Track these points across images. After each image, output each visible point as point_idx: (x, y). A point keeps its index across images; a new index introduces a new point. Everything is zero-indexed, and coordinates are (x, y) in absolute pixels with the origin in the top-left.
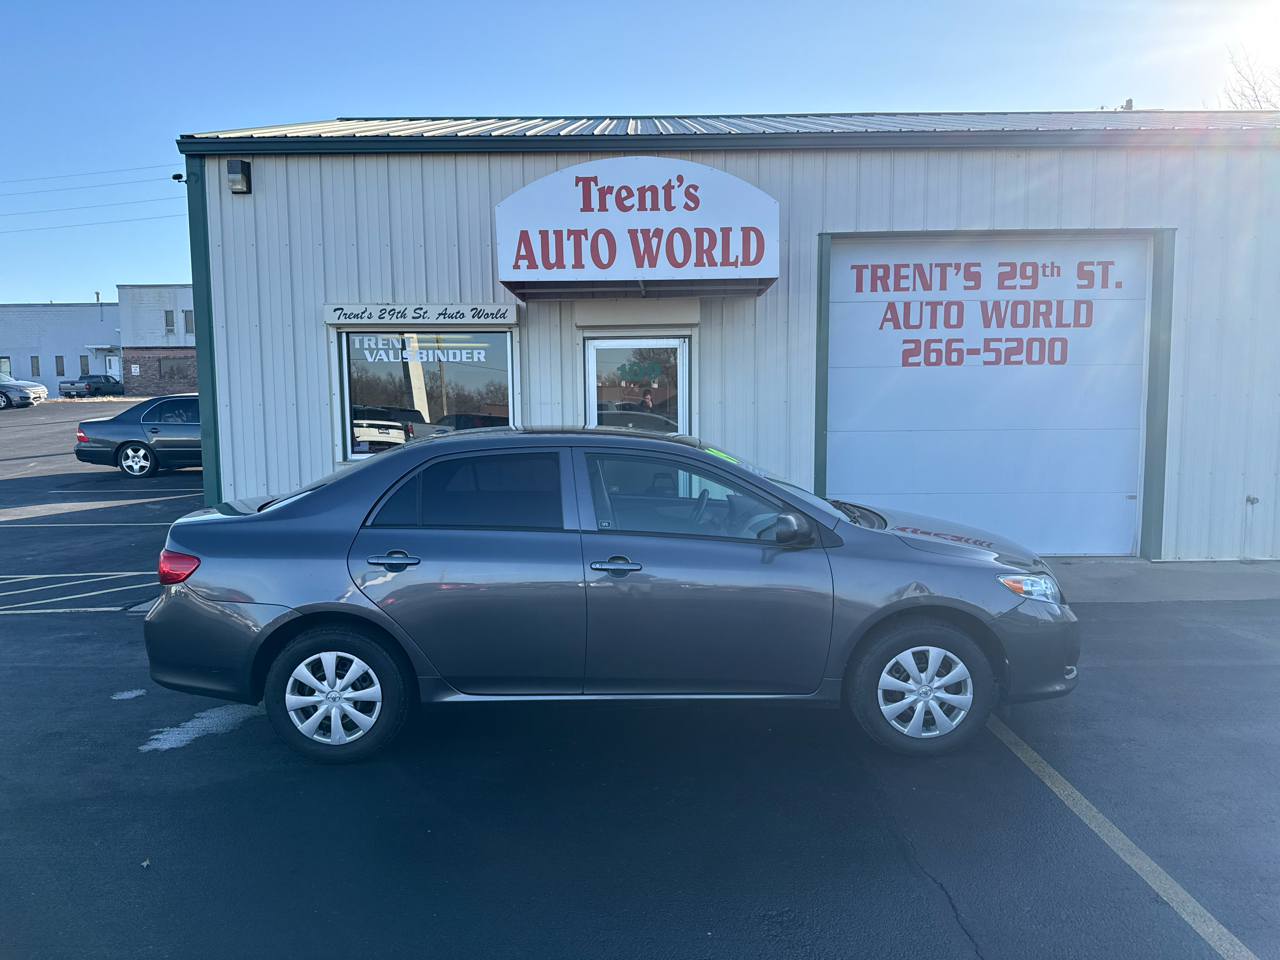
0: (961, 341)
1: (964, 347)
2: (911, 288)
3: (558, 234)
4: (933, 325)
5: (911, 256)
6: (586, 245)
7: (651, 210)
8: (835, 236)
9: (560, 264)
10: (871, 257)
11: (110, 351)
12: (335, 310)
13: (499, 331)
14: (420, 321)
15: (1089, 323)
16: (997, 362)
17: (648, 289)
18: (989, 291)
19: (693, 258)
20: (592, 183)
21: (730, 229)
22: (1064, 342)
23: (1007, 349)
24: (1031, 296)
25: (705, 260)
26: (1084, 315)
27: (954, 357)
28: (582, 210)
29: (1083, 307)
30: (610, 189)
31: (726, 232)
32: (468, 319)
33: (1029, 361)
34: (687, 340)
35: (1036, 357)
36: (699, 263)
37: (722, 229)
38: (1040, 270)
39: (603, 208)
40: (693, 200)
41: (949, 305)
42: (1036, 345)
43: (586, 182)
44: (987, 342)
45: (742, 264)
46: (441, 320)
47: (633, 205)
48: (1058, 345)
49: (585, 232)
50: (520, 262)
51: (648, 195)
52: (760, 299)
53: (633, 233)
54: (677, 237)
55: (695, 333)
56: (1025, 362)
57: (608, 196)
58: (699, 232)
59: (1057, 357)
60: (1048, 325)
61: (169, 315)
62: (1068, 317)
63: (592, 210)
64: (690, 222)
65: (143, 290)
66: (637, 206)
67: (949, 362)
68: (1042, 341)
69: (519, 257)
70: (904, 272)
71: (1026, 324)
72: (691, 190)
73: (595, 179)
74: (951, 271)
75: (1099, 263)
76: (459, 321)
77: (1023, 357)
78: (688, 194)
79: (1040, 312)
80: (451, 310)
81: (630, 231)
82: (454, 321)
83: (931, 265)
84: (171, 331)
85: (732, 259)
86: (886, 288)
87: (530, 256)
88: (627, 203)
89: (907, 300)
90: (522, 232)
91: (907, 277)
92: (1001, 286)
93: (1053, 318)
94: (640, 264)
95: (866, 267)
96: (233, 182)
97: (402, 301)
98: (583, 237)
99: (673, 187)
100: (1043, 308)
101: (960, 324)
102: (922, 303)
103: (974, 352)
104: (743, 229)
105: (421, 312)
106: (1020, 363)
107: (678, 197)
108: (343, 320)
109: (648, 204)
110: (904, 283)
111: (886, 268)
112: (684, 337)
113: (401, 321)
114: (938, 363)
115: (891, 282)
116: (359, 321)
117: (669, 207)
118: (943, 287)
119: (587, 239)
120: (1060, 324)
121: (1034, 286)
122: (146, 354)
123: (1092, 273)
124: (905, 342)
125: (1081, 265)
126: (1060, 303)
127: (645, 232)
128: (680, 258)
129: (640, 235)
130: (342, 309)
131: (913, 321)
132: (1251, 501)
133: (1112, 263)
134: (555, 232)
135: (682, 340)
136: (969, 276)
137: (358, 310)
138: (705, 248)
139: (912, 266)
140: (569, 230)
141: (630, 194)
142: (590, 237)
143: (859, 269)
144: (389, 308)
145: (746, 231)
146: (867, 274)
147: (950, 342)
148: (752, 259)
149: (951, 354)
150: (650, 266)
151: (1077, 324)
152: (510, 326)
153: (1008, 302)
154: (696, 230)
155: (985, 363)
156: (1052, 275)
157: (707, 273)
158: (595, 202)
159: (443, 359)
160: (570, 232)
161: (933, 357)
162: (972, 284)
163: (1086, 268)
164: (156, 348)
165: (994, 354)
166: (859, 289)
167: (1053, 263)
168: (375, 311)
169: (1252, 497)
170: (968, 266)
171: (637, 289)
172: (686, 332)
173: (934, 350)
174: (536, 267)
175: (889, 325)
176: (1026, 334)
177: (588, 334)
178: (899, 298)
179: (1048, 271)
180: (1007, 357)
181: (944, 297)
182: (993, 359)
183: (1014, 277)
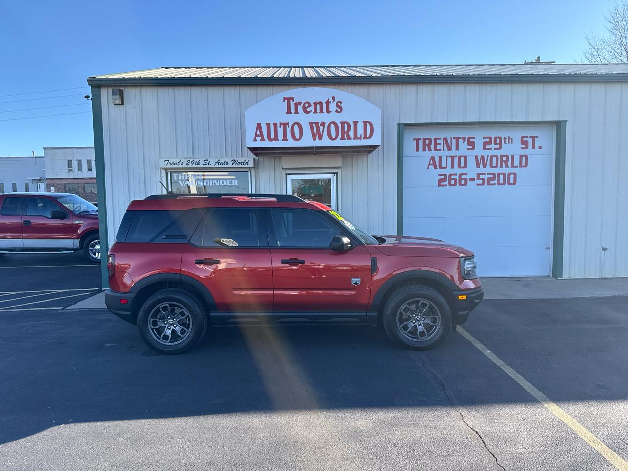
0: (466, 174)
1: (467, 177)
2: (442, 149)
3: (275, 124)
4: (453, 167)
5: (441, 134)
6: (288, 130)
7: (320, 113)
8: (406, 125)
9: (276, 139)
10: (423, 135)
11: (40, 180)
12: (165, 161)
13: (244, 171)
14: (207, 166)
15: (526, 166)
16: (483, 184)
17: (317, 150)
18: (479, 150)
19: (340, 136)
20: (291, 100)
21: (357, 122)
22: (515, 174)
23: (488, 178)
24: (499, 153)
25: (346, 137)
26: (524, 161)
27: (463, 182)
28: (286, 113)
29: (524, 158)
30: (300, 103)
31: (356, 123)
32: (230, 165)
33: (499, 184)
34: (335, 175)
35: (501, 182)
36: (343, 138)
37: (353, 122)
38: (503, 141)
39: (297, 112)
40: (339, 108)
41: (460, 157)
42: (502, 176)
43: (288, 100)
44: (478, 175)
45: (363, 139)
46: (217, 166)
47: (311, 111)
48: (512, 176)
49: (288, 124)
50: (257, 138)
51: (318, 106)
52: (372, 153)
53: (311, 124)
54: (332, 126)
55: (339, 171)
56: (496, 184)
57: (299, 106)
58: (343, 123)
59: (512, 182)
60: (507, 166)
61: (70, 163)
62: (517, 163)
63: (292, 113)
64: (339, 119)
65: (57, 150)
66: (313, 111)
67: (460, 185)
68: (504, 174)
69: (256, 136)
70: (438, 141)
71: (497, 166)
72: (339, 104)
73: (293, 98)
74: (461, 141)
75: (531, 137)
76: (225, 166)
77: (495, 182)
78: (337, 106)
80: (222, 161)
81: (309, 123)
82: (223, 166)
83: (451, 138)
84: (70, 170)
85: (359, 136)
86: (430, 149)
87: (262, 135)
88: (308, 110)
89: (440, 155)
90: (258, 124)
91: (440, 144)
92: (485, 148)
93: (509, 163)
94: (314, 139)
95: (421, 139)
96: (115, 99)
97: (197, 157)
98: (287, 126)
99: (330, 102)
100: (505, 159)
101: (465, 166)
102: (447, 157)
103: (472, 179)
104: (363, 122)
105: (207, 162)
106: (494, 184)
107: (333, 107)
108: (169, 166)
109: (318, 110)
110: (438, 147)
111: (430, 140)
113: (197, 166)
114: (455, 185)
115: (432, 147)
116: (177, 166)
117: (328, 112)
118: (457, 149)
119: (289, 127)
120: (513, 166)
121: (500, 148)
122: (58, 182)
123: (527, 142)
124: (439, 175)
125: (522, 138)
126: (513, 156)
127: (317, 124)
128: (334, 136)
129: (314, 125)
130: (168, 161)
131: (443, 165)
132: (604, 249)
133: (537, 137)
134: (273, 123)
135: (333, 174)
136: (469, 143)
137: (176, 161)
138: (346, 131)
139: (442, 139)
141: (310, 105)
142: (291, 125)
143: (417, 140)
144: (191, 160)
145: (365, 123)
146: (421, 143)
147: (460, 175)
148: (368, 136)
149: (461, 181)
150: (319, 140)
151: (521, 166)
152: (250, 168)
153: (488, 156)
154: (341, 122)
155: (478, 185)
156: (509, 143)
157: (347, 143)
158: (293, 110)
159: (218, 185)
160: (281, 124)
161: (453, 182)
162: (471, 147)
163: (525, 139)
164: (63, 179)
165: (482, 180)
166: (417, 150)
167: (509, 137)
168: (185, 163)
169: (604, 247)
170: (469, 139)
171: (312, 150)
172: (335, 171)
173: (453, 179)
174: (265, 140)
175: (432, 167)
176: (497, 171)
177: (288, 172)
178: (436, 154)
179: (507, 141)
180: (488, 182)
181: (458, 153)
182: (481, 183)
183: (491, 144)
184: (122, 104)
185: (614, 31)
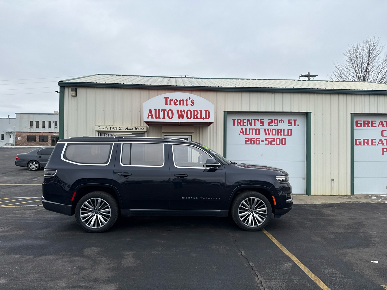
0: (259, 138)
1: (260, 140)
2: (247, 125)
3: (159, 110)
4: (252, 134)
5: (247, 117)
6: (166, 113)
8: (228, 112)
9: (159, 117)
10: (237, 117)
11: (11, 133)
12: (98, 127)
13: (141, 133)
14: (121, 130)
15: (291, 135)
16: (268, 144)
17: (181, 124)
18: (266, 126)
19: (193, 117)
20: (168, 99)
21: (202, 110)
22: (285, 139)
23: (271, 141)
24: (277, 128)
25: (196, 118)
26: (290, 133)
27: (258, 142)
28: (165, 105)
29: (290, 131)
30: (172, 100)
31: (201, 111)
32: (134, 130)
33: (277, 144)
35: (278, 143)
36: (194, 118)
37: (200, 110)
38: (279, 121)
39: (170, 104)
40: (193, 103)
41: (256, 129)
42: (278, 140)
43: (166, 98)
44: (266, 139)
45: (205, 119)
46: (127, 130)
48: (284, 140)
49: (166, 110)
50: (149, 117)
51: (182, 102)
52: (209, 127)
53: (178, 111)
54: (189, 112)
55: (193, 134)
56: (275, 144)
57: (172, 102)
58: (194, 111)
59: (284, 143)
60: (281, 135)
61: (31, 122)
62: (286, 133)
63: (168, 105)
64: (192, 108)
65: (24, 115)
66: (179, 104)
67: (257, 144)
68: (279, 139)
69: (149, 116)
71: (275, 135)
72: (192, 101)
73: (169, 98)
74: (256, 121)
75: (293, 120)
76: (131, 130)
77: (275, 143)
78: (191, 102)
79: (279, 132)
80: (129, 128)
81: (177, 110)
83: (252, 119)
84: (31, 127)
85: (202, 118)
86: (241, 125)
87: (152, 115)
88: (176, 103)
89: (246, 128)
90: (150, 110)
91: (246, 122)
92: (269, 125)
93: (282, 133)
94: (179, 118)
95: (236, 119)
96: (72, 93)
97: (115, 125)
98: (165, 111)
99: (188, 100)
100: (280, 131)
101: (259, 134)
102: (249, 129)
103: (263, 141)
104: (205, 110)
105: (121, 128)
106: (274, 144)
107: (189, 102)
108: (100, 130)
109: (182, 104)
110: (245, 124)
111: (241, 120)
112: (190, 136)
113: (116, 130)
114: (254, 144)
115: (242, 123)
116: (104, 130)
117: (187, 105)
118: (255, 125)
119: (166, 112)
120: (284, 135)
121: (277, 125)
122: (23, 134)
123: (291, 122)
124: (246, 138)
125: (289, 120)
126: (284, 130)
127: (181, 110)
128: (189, 117)
129: (179, 111)
130: (100, 127)
131: (248, 133)
132: (333, 180)
133: (296, 120)
134: (158, 110)
136: (261, 122)
137: (104, 127)
138: (196, 114)
139: (247, 120)
140: (162, 109)
141: (177, 101)
142: (167, 111)
143: (234, 120)
144: (113, 127)
145: (206, 111)
146: (236, 121)
147: (257, 139)
148: (207, 117)
149: (257, 142)
150: (182, 119)
151: (288, 135)
152: (144, 132)
153: (271, 129)
154: (193, 110)
155: (266, 144)
157: (196, 121)
158: (168, 103)
160: (162, 110)
161: (253, 142)
162: (262, 124)
163: (290, 121)
164: (26, 132)
165: (268, 142)
166: (234, 125)
167: (282, 120)
168: (109, 128)
170: (261, 120)
171: (178, 124)
172: (191, 134)
173: (253, 141)
174: (153, 118)
175: (242, 134)
176: (276, 137)
177: (165, 134)
178: (244, 127)
179: (281, 122)
180: (271, 143)
181: (255, 127)
182: (268, 143)
183: (272, 123)
184: (76, 96)
185: (348, 60)
